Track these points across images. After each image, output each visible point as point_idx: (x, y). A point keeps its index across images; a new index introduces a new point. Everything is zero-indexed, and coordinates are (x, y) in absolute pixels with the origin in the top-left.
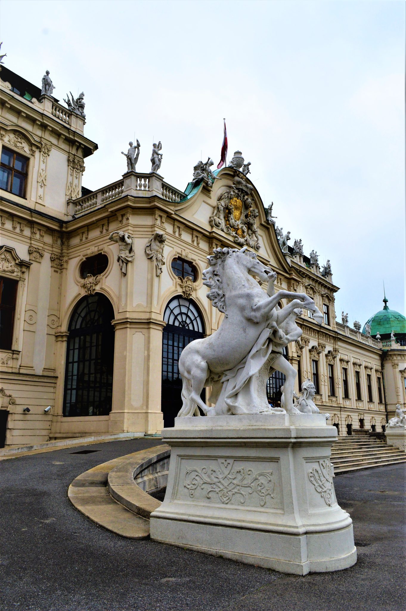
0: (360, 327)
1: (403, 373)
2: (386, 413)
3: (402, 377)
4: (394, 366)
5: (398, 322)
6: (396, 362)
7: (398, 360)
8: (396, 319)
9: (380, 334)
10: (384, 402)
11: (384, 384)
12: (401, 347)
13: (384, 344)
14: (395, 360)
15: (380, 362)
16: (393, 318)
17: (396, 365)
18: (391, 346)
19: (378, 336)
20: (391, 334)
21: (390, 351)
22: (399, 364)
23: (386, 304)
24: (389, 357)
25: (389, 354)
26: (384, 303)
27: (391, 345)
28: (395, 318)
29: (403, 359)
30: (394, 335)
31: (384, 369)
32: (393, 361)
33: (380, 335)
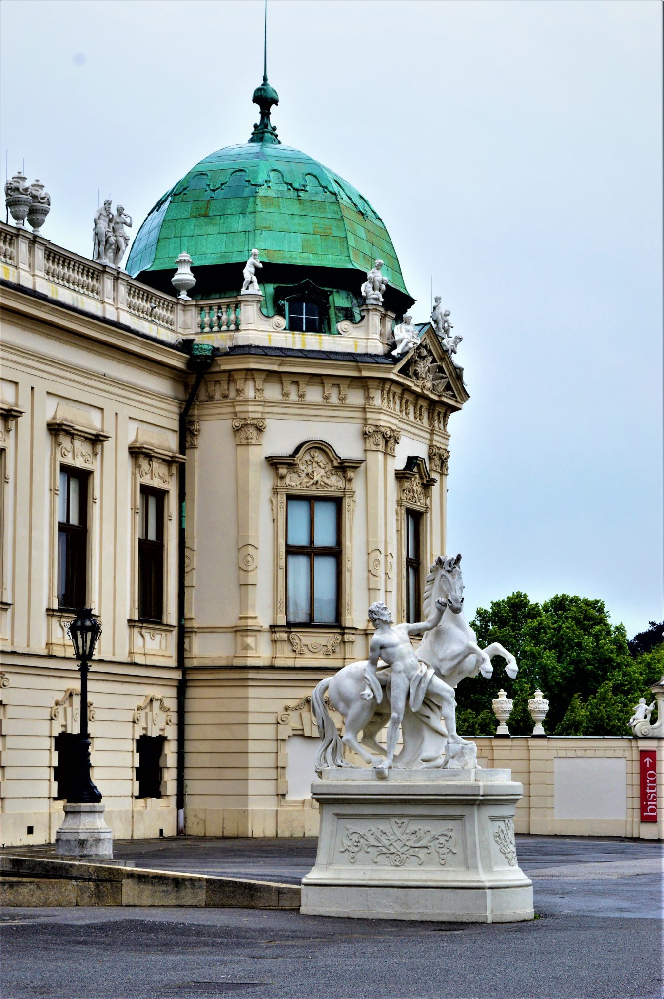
0: (46, 212)
1: (283, 471)
2: (177, 675)
3: (275, 491)
4: (243, 434)
5: (296, 209)
6: (253, 411)
7: (266, 403)
8: (292, 193)
9: (197, 263)
10: (171, 615)
11: (186, 526)
12: (289, 334)
13: (206, 319)
14: (246, 402)
15: (177, 410)
16: (274, 187)
17: (251, 429)
18: (237, 329)
19: (184, 275)
20: (243, 265)
21: (226, 354)
22: (270, 424)
23: (265, 114)
24: (224, 386)
25: (224, 367)
26: (257, 108)
27: (237, 325)
28: (285, 187)
29: (293, 397)
30: (258, 272)
31: (194, 447)
32: (238, 409)
33: (194, 270)
